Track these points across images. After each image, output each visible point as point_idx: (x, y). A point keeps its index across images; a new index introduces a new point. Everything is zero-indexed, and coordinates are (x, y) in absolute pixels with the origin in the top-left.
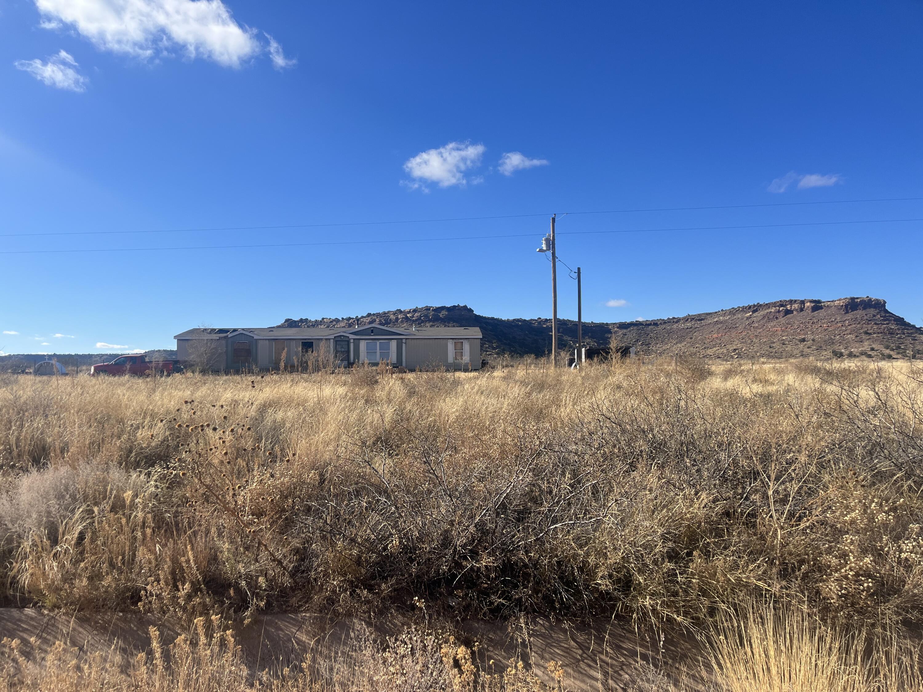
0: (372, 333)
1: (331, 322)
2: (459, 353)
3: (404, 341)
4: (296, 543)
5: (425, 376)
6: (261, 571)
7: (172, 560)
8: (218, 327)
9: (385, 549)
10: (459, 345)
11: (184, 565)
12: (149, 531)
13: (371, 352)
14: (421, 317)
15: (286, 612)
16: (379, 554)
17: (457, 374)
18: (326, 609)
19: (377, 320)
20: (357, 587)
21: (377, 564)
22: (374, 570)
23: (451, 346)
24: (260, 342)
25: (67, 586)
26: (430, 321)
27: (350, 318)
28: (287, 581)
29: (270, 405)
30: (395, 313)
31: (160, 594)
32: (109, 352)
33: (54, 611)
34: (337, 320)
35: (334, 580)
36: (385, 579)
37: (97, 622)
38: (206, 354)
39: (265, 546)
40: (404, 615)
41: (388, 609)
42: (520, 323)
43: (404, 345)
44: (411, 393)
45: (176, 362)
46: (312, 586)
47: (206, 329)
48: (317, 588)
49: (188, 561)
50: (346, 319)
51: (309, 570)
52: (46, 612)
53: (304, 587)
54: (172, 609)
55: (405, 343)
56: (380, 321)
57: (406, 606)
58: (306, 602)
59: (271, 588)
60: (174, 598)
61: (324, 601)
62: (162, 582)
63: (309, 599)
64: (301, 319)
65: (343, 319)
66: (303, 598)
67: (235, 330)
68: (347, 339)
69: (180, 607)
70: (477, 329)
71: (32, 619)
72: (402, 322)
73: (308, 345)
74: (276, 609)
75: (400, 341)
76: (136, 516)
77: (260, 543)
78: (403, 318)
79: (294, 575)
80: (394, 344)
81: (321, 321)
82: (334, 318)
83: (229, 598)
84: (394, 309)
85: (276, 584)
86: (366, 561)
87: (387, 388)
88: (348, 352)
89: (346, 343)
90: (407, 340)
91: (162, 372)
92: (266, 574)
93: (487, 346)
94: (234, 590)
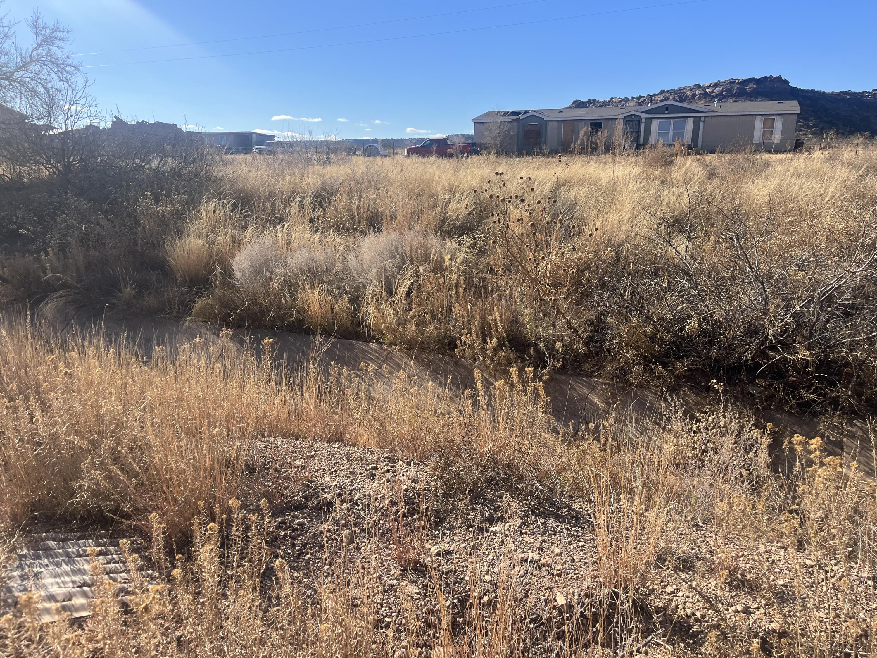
0: (667, 110)
1: (620, 101)
2: (768, 131)
3: (702, 119)
4: (591, 315)
5: (728, 157)
6: (558, 336)
7: (481, 317)
8: (510, 109)
9: (682, 329)
10: (770, 122)
11: (491, 323)
12: (461, 291)
13: (663, 132)
14: (722, 91)
15: (579, 375)
16: (675, 333)
17: (767, 156)
18: (618, 378)
19: (671, 98)
20: (650, 362)
21: (673, 343)
22: (669, 348)
23: (759, 124)
24: (550, 124)
25: (401, 329)
26: (733, 96)
27: (641, 97)
28: (581, 348)
29: (563, 185)
30: (691, 89)
31: (472, 344)
32: (416, 137)
33: (391, 347)
34: (627, 100)
35: (627, 352)
36: (680, 358)
37: (423, 360)
38: (499, 136)
39: (563, 314)
40: (697, 395)
41: (680, 387)
42: (848, 97)
43: (702, 124)
44: (712, 175)
45: (474, 144)
46: (604, 355)
47: (499, 112)
48: (610, 358)
49: (494, 320)
50: (636, 98)
51: (603, 340)
52: (385, 347)
53: (597, 355)
54: (481, 358)
55: (704, 122)
56: (674, 98)
57: (701, 386)
58: (599, 369)
59: (566, 352)
60: (484, 349)
61: (616, 370)
62: (473, 335)
63: (602, 367)
64: (590, 100)
65: (633, 97)
66: (596, 365)
67: (526, 112)
68: (638, 119)
69: (488, 357)
70: (796, 103)
71: (376, 351)
72: (700, 98)
73: (597, 125)
74: (570, 372)
75: (698, 119)
76: (450, 278)
77: (558, 312)
78: (701, 94)
79: (587, 343)
80: (690, 123)
81: (609, 102)
82: (623, 98)
83: (530, 356)
84: (692, 85)
85: (571, 349)
86: (662, 338)
87: (683, 170)
88: (639, 132)
89: (637, 123)
90: (707, 118)
91: (462, 153)
92: (562, 339)
93: (802, 124)
94: (534, 349)
